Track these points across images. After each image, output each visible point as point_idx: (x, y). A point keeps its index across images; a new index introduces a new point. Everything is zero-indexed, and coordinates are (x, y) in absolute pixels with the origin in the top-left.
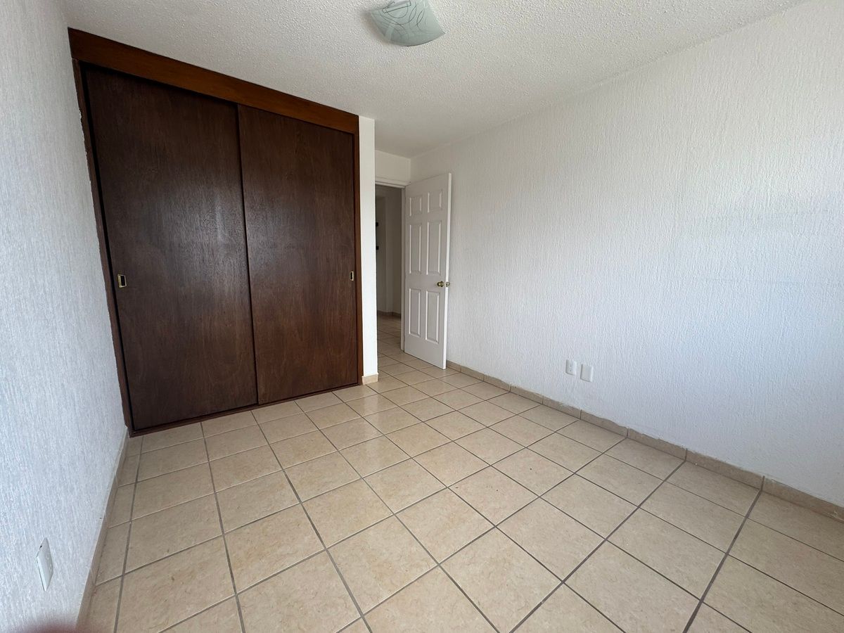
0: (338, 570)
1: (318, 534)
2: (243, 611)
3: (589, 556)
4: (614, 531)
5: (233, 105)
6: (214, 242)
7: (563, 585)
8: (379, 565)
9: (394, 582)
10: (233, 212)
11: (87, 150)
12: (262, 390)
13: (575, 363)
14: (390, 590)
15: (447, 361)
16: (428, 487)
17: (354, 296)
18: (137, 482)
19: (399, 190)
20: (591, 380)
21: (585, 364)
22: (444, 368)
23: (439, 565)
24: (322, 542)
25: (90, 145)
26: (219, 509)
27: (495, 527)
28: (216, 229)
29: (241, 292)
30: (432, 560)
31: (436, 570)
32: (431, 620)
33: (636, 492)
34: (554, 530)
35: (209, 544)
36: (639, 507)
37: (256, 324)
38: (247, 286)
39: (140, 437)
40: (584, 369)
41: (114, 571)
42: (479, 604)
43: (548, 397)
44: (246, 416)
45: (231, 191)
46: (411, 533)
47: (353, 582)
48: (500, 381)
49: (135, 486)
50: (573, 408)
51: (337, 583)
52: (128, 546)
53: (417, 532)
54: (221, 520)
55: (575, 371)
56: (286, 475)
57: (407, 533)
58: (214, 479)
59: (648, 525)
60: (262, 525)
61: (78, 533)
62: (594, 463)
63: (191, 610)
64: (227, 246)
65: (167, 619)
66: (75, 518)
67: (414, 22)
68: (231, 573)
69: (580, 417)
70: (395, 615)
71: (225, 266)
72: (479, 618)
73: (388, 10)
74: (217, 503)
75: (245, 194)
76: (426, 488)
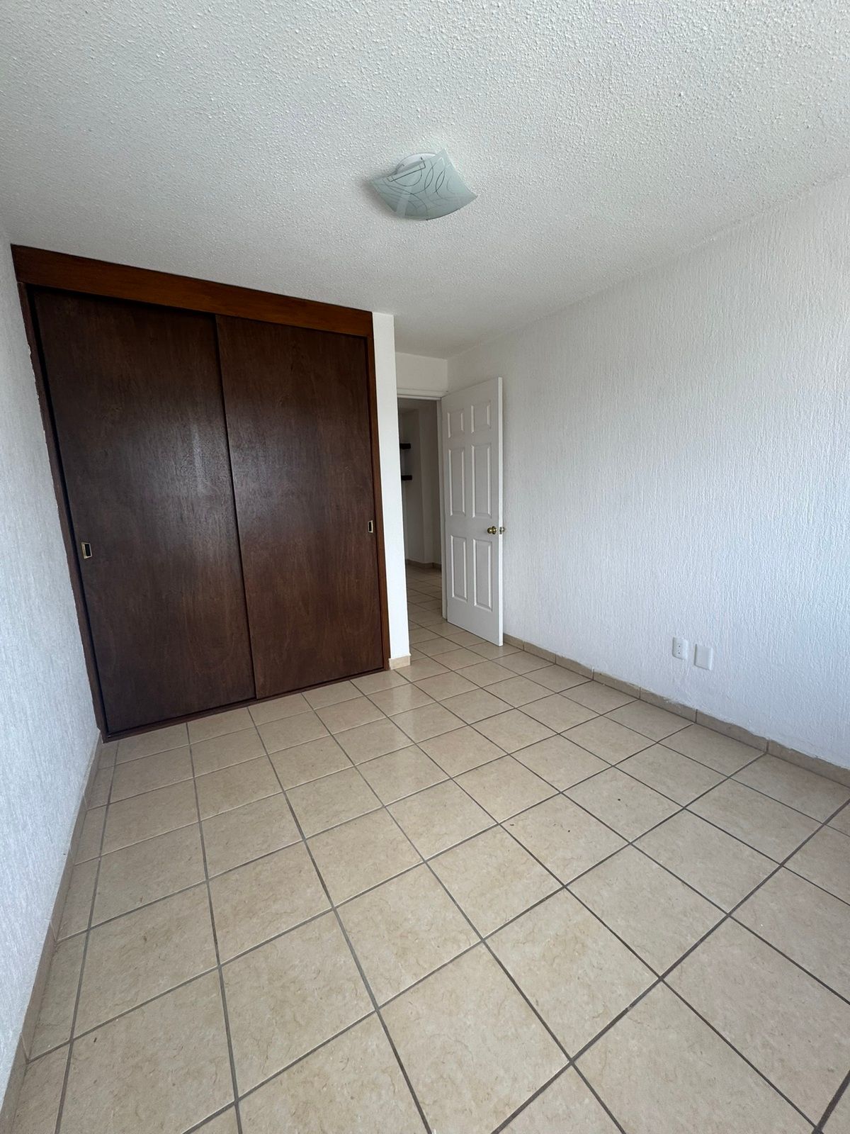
0: (348, 940)
1: (324, 886)
2: (226, 990)
3: (702, 940)
4: (742, 902)
5: (210, 317)
6: (194, 494)
7: (661, 983)
8: (401, 936)
9: (421, 963)
10: (215, 454)
11: (39, 393)
12: (260, 680)
13: (686, 643)
14: (415, 974)
15: (504, 635)
16: (472, 823)
17: (375, 552)
18: (109, 804)
19: (434, 402)
20: (710, 668)
21: (700, 644)
22: (501, 644)
23: (483, 941)
24: (329, 897)
25: (42, 387)
26: (203, 844)
27: (565, 887)
28: (196, 477)
29: (230, 557)
30: (474, 934)
31: (478, 947)
32: (468, 1023)
33: (777, 841)
34: (650, 896)
35: (190, 893)
36: (782, 865)
37: (250, 596)
38: (236, 548)
39: (115, 742)
40: (699, 654)
41: (78, 924)
42: (537, 1005)
43: (647, 689)
44: (240, 714)
45: (212, 427)
46: (446, 890)
47: (367, 958)
48: (579, 664)
49: (107, 808)
50: (684, 707)
51: (345, 959)
52: (95, 890)
53: (454, 889)
54: (205, 861)
55: (686, 653)
56: (287, 800)
57: (440, 890)
58: (199, 803)
59: (796, 895)
60: (254, 869)
61: (34, 879)
62: (715, 793)
63: (165, 984)
64: (210, 498)
65: (137, 994)
66: (30, 862)
67: (431, 190)
68: (215, 935)
69: (695, 721)
70: (421, 1012)
71: (208, 524)
72: (536, 1025)
73: (395, 177)
74: (202, 836)
75: (228, 429)
76: (470, 823)
